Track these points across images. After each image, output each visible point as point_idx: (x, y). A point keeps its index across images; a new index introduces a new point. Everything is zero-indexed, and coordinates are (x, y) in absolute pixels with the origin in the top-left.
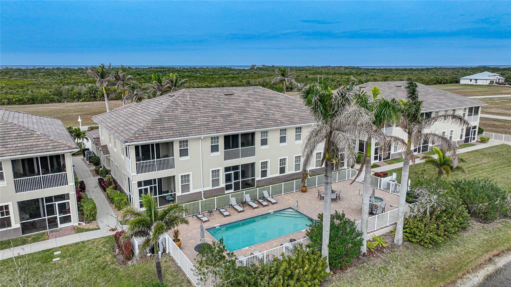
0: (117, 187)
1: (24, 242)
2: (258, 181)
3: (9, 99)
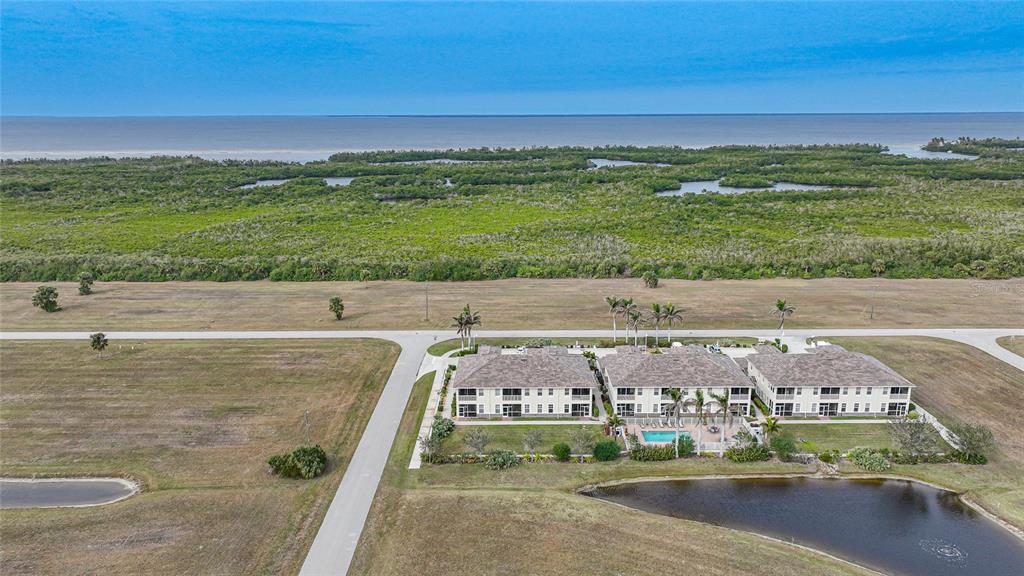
0: (609, 402)
1: (572, 420)
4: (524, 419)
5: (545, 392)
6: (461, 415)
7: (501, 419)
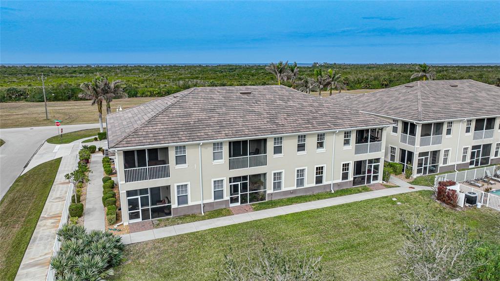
1: (357, 192)
2: (492, 160)
3: (150, 92)
4: (273, 204)
5: (311, 142)
6: (133, 216)
7: (229, 213)
